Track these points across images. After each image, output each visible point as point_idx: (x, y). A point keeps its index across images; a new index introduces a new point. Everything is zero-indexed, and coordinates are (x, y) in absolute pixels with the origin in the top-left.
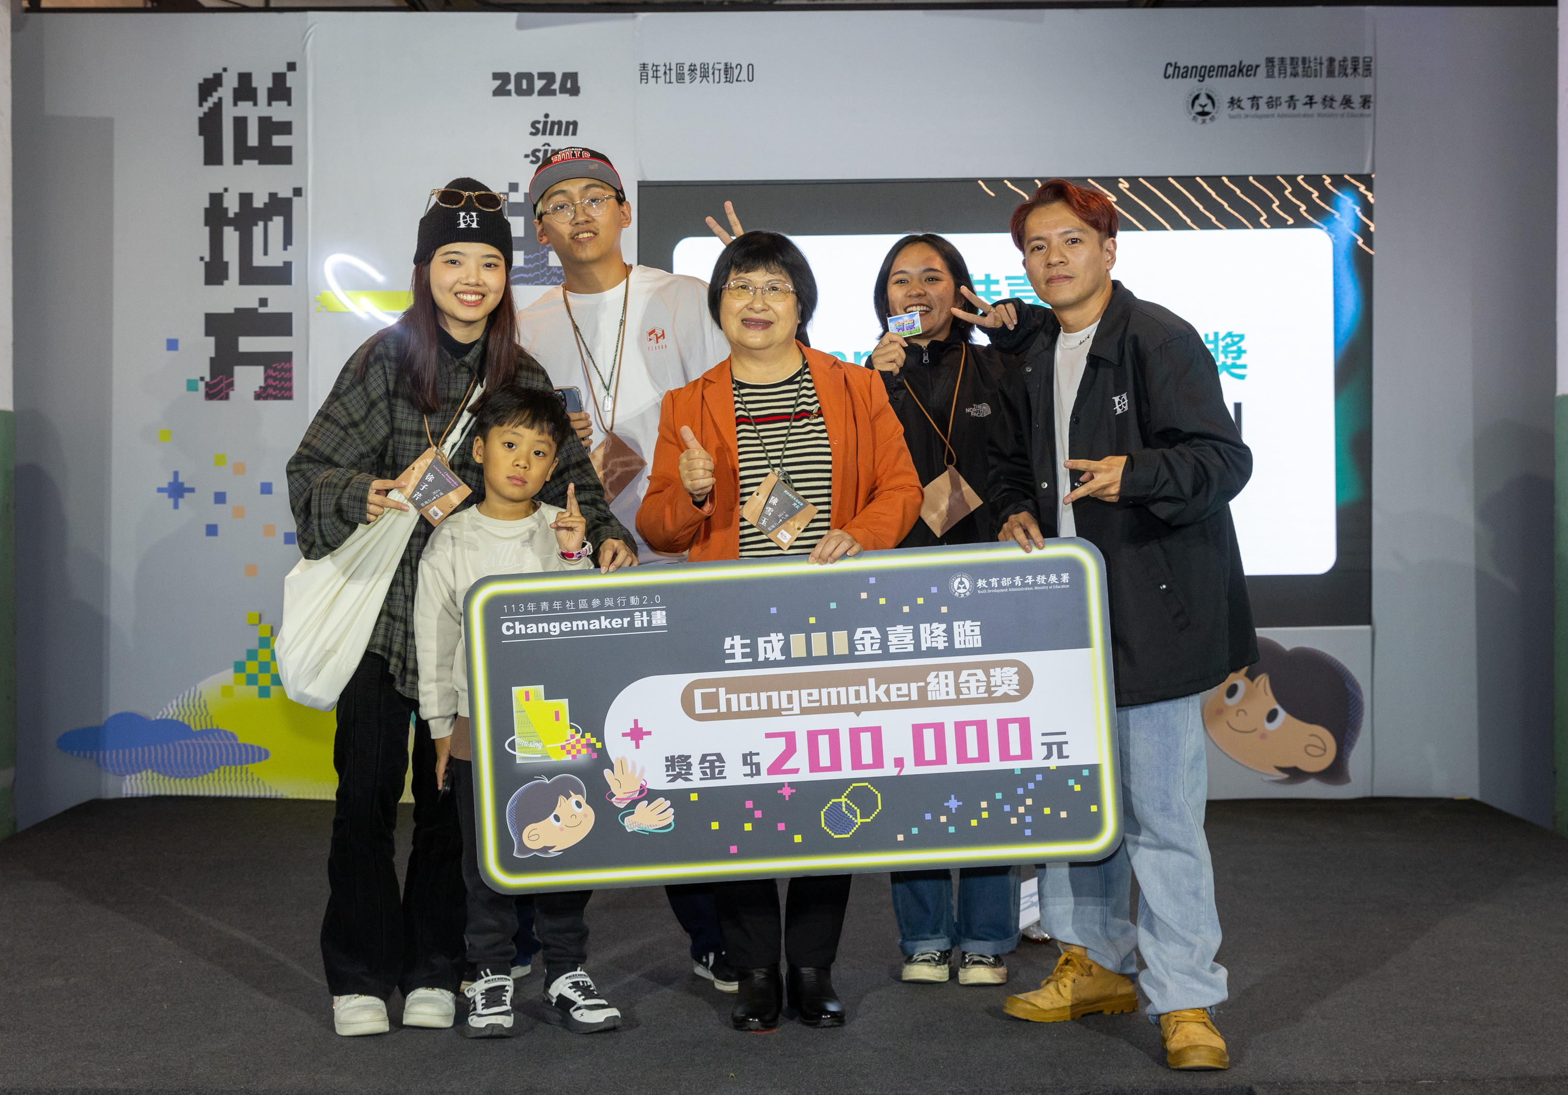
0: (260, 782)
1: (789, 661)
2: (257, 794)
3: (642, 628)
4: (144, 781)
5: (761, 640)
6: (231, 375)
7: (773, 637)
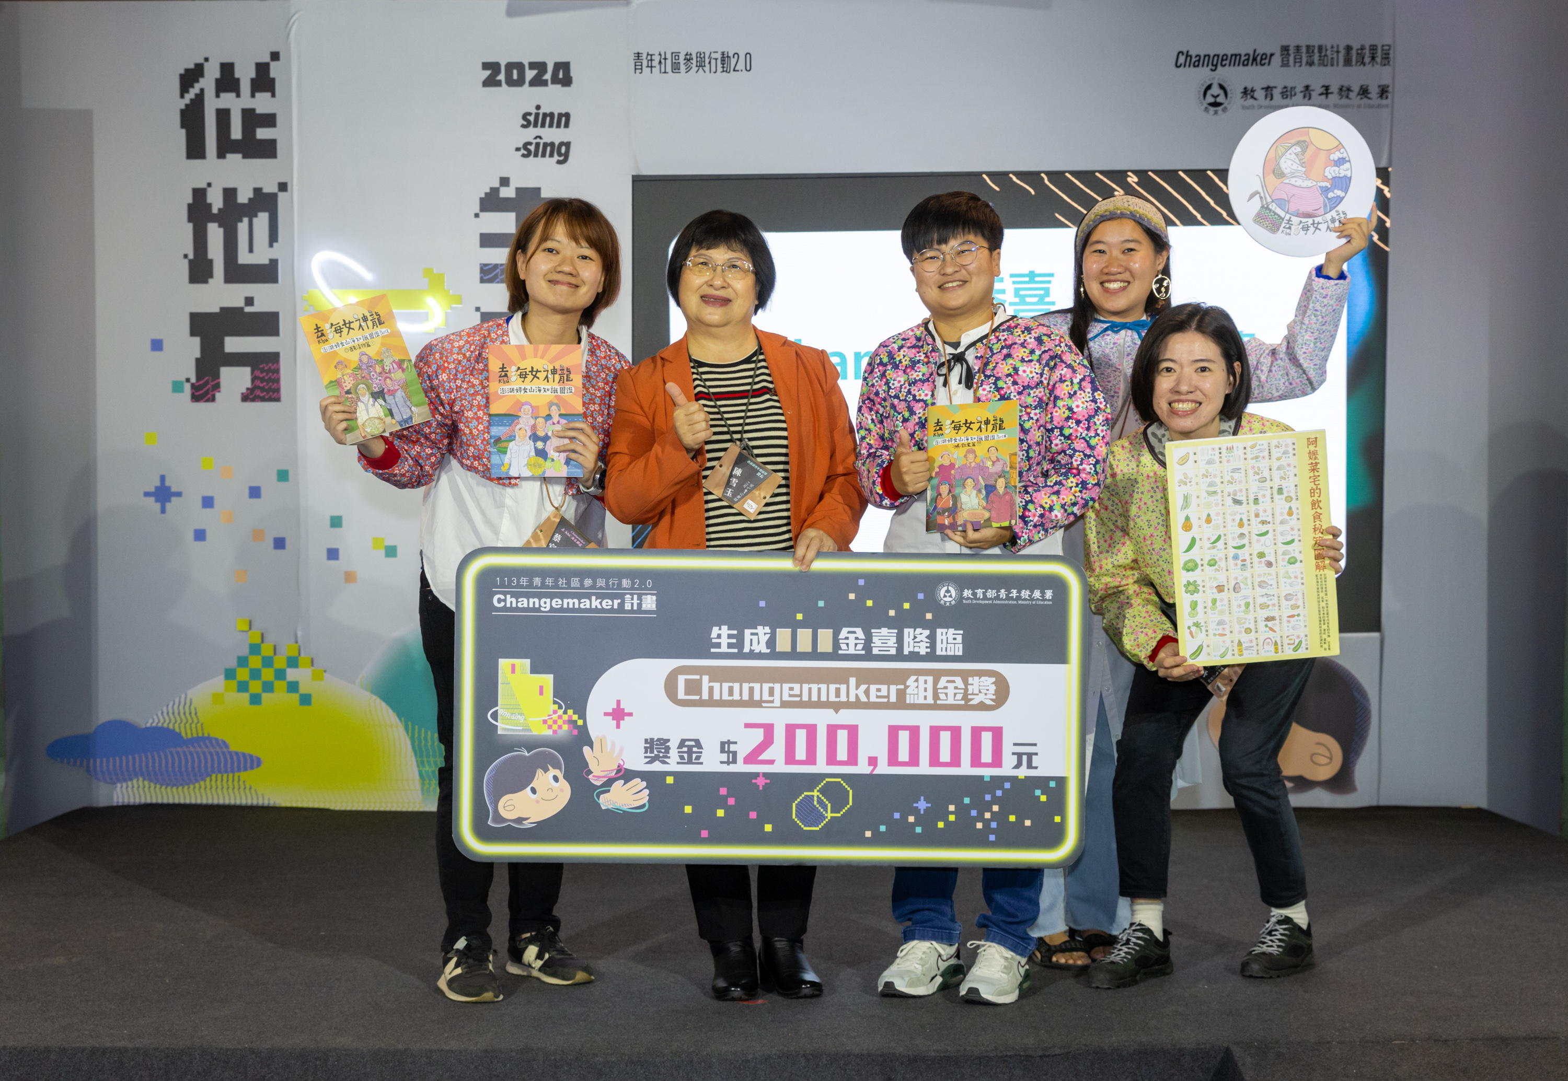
0: (253, 790)
1: (774, 655)
2: (249, 803)
3: (632, 611)
4: (135, 789)
5: (747, 632)
6: (217, 376)
7: (760, 630)
